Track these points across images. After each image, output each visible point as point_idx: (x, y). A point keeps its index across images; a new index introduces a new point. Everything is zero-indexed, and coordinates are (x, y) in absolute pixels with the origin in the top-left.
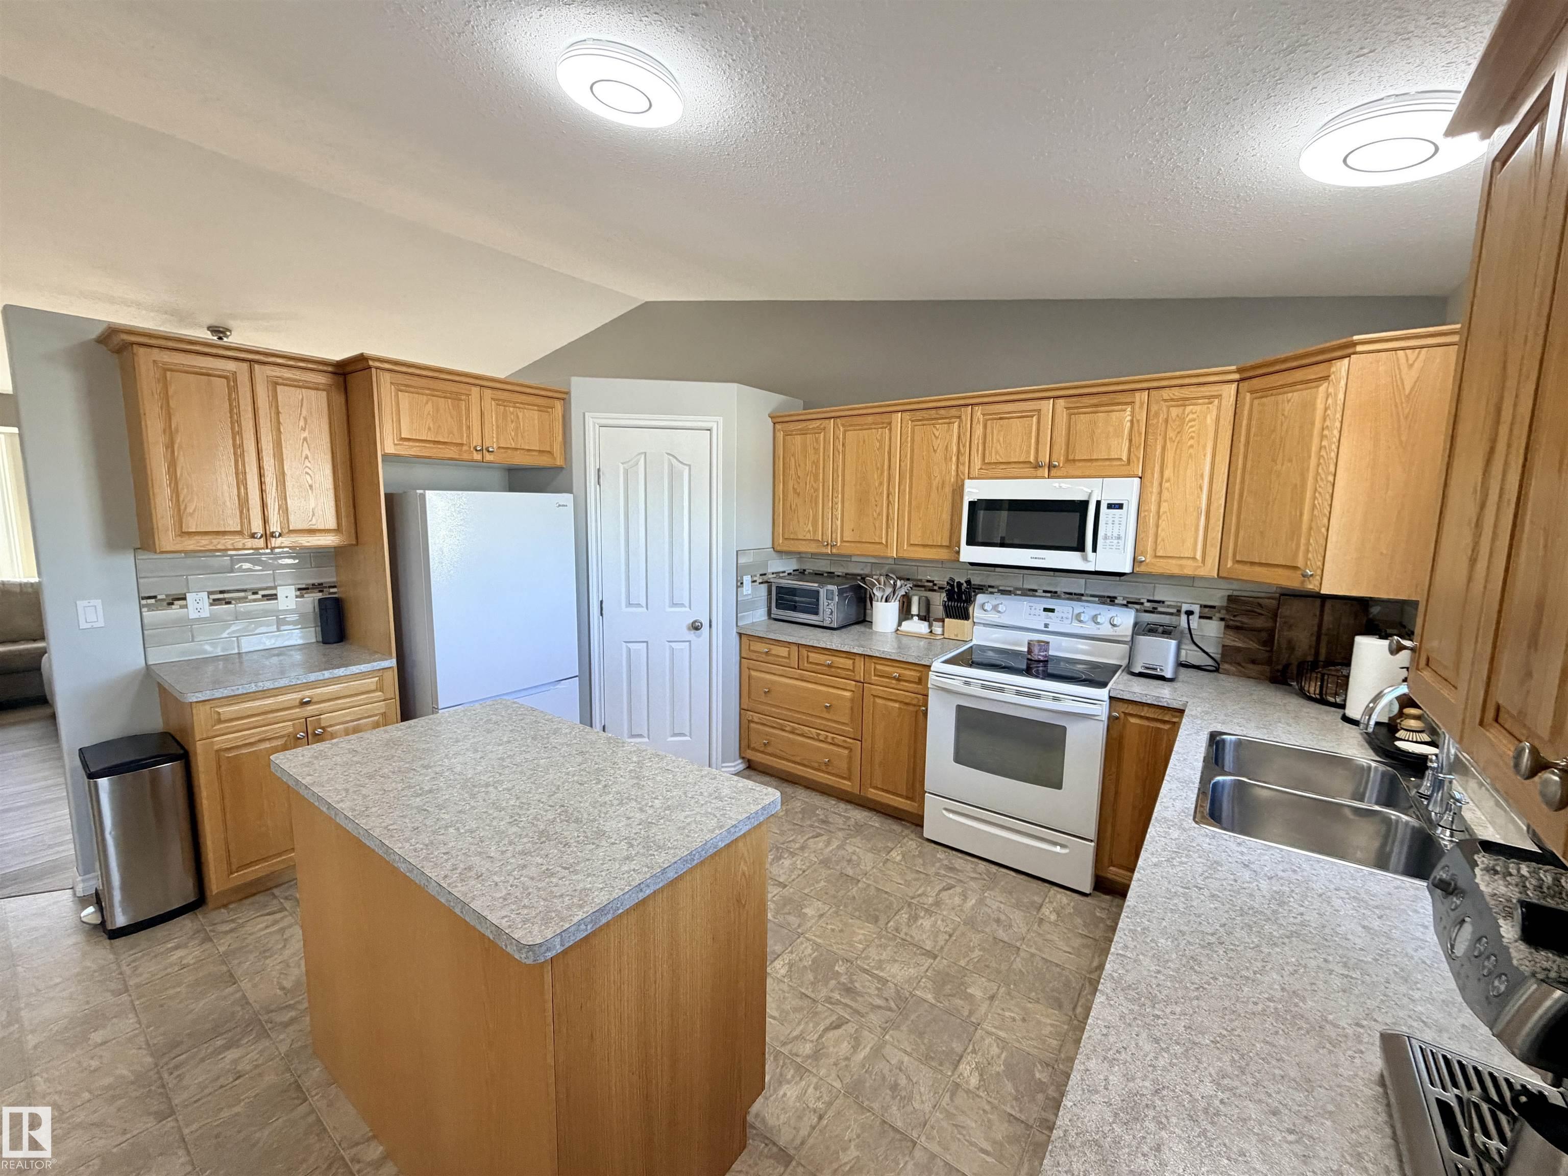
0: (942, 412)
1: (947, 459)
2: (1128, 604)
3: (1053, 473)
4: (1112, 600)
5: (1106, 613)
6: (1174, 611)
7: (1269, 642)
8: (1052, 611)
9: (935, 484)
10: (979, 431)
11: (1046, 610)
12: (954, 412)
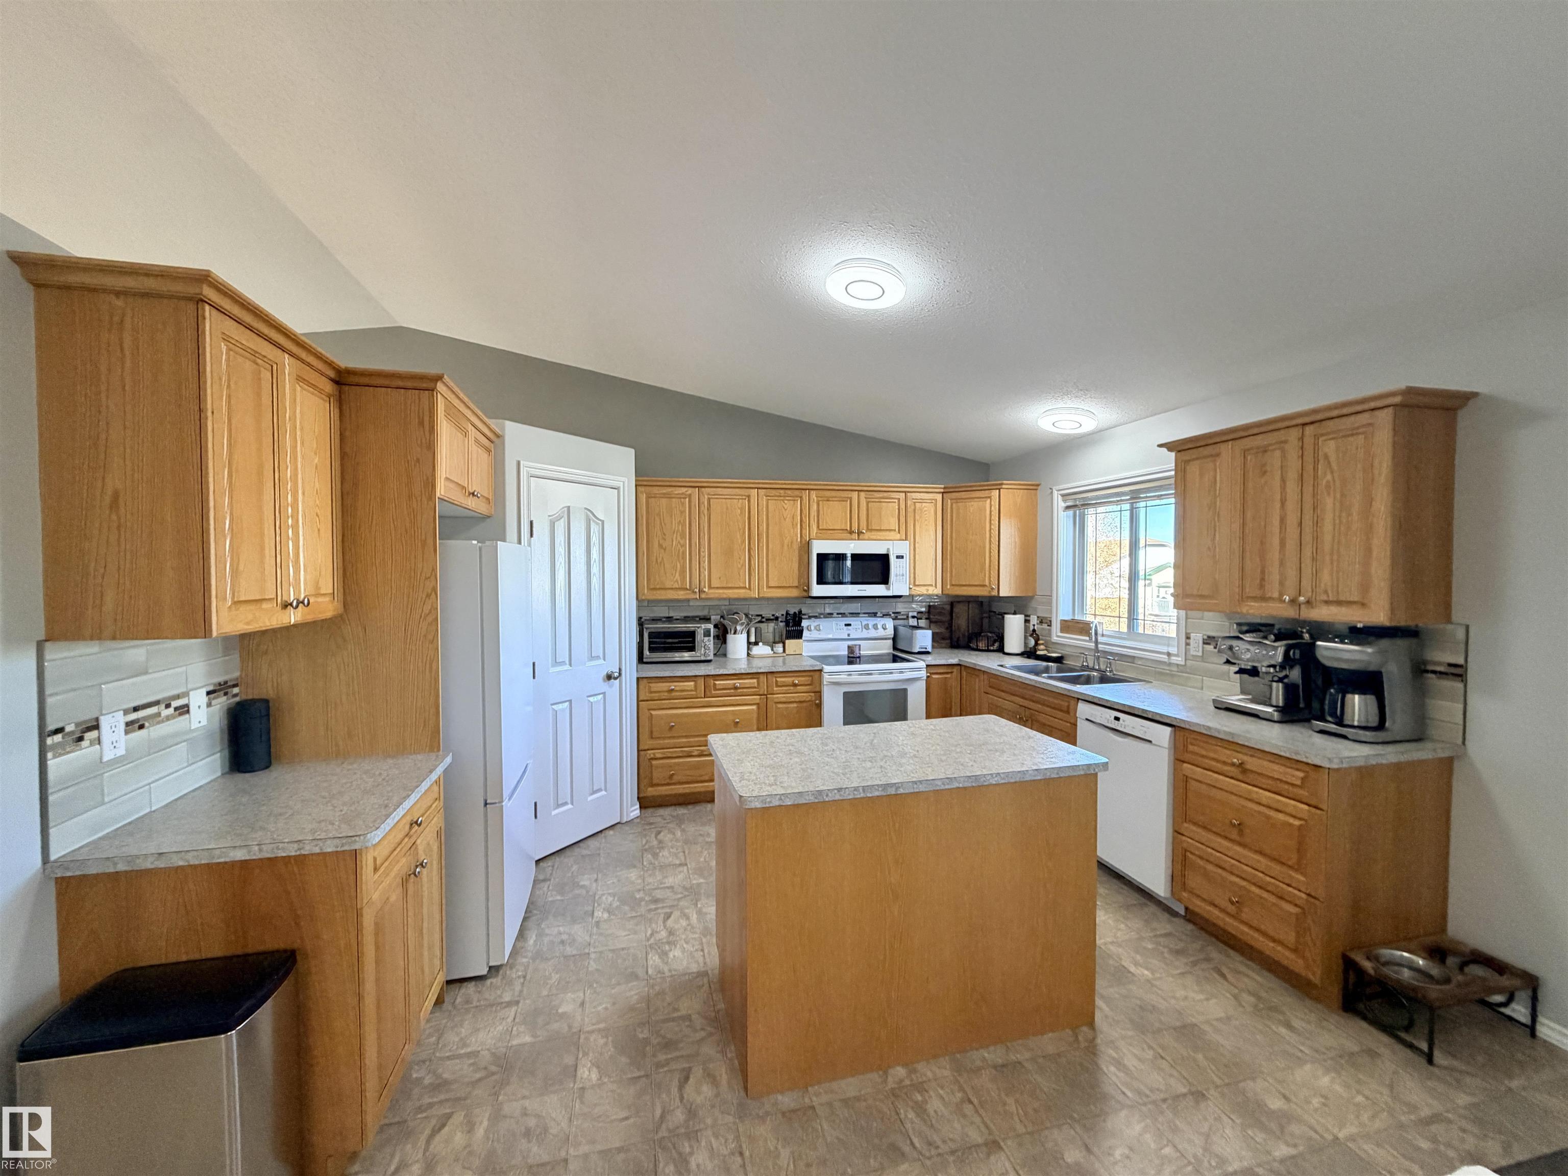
0: (789, 492)
1: (794, 526)
2: (885, 615)
3: (861, 537)
4: (875, 615)
5: (880, 622)
6: (905, 617)
7: (950, 627)
8: (849, 625)
9: (786, 542)
10: (815, 507)
11: (846, 625)
12: (797, 493)
